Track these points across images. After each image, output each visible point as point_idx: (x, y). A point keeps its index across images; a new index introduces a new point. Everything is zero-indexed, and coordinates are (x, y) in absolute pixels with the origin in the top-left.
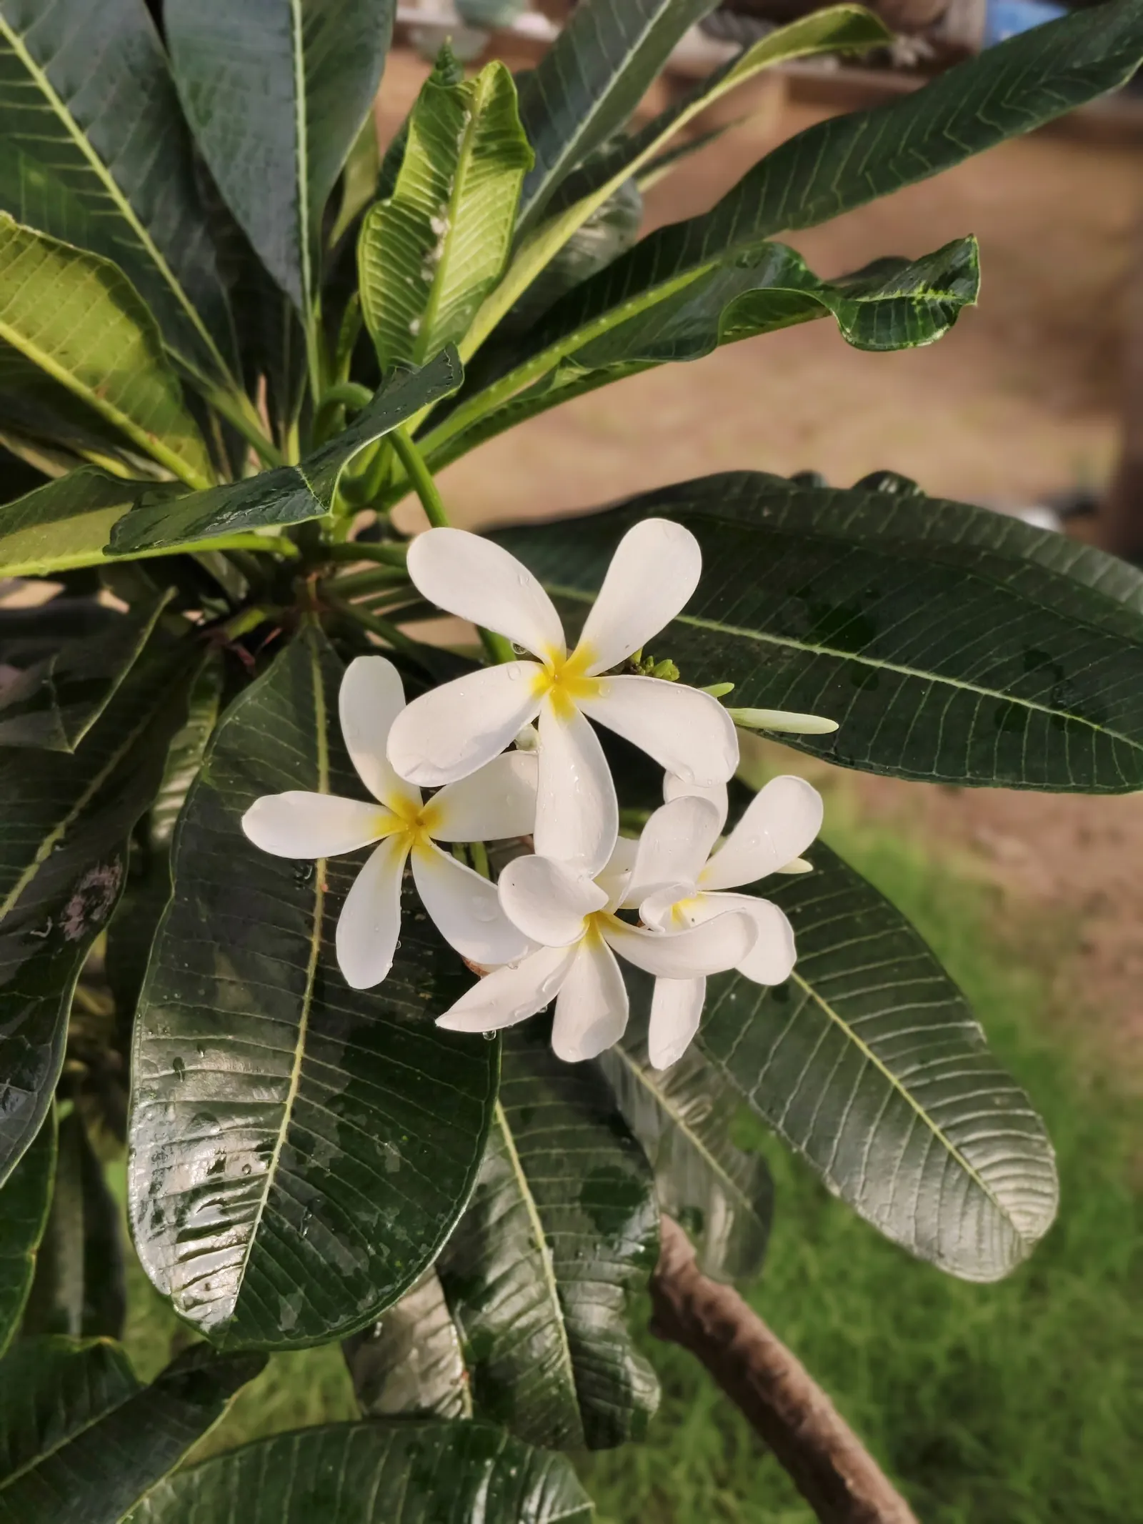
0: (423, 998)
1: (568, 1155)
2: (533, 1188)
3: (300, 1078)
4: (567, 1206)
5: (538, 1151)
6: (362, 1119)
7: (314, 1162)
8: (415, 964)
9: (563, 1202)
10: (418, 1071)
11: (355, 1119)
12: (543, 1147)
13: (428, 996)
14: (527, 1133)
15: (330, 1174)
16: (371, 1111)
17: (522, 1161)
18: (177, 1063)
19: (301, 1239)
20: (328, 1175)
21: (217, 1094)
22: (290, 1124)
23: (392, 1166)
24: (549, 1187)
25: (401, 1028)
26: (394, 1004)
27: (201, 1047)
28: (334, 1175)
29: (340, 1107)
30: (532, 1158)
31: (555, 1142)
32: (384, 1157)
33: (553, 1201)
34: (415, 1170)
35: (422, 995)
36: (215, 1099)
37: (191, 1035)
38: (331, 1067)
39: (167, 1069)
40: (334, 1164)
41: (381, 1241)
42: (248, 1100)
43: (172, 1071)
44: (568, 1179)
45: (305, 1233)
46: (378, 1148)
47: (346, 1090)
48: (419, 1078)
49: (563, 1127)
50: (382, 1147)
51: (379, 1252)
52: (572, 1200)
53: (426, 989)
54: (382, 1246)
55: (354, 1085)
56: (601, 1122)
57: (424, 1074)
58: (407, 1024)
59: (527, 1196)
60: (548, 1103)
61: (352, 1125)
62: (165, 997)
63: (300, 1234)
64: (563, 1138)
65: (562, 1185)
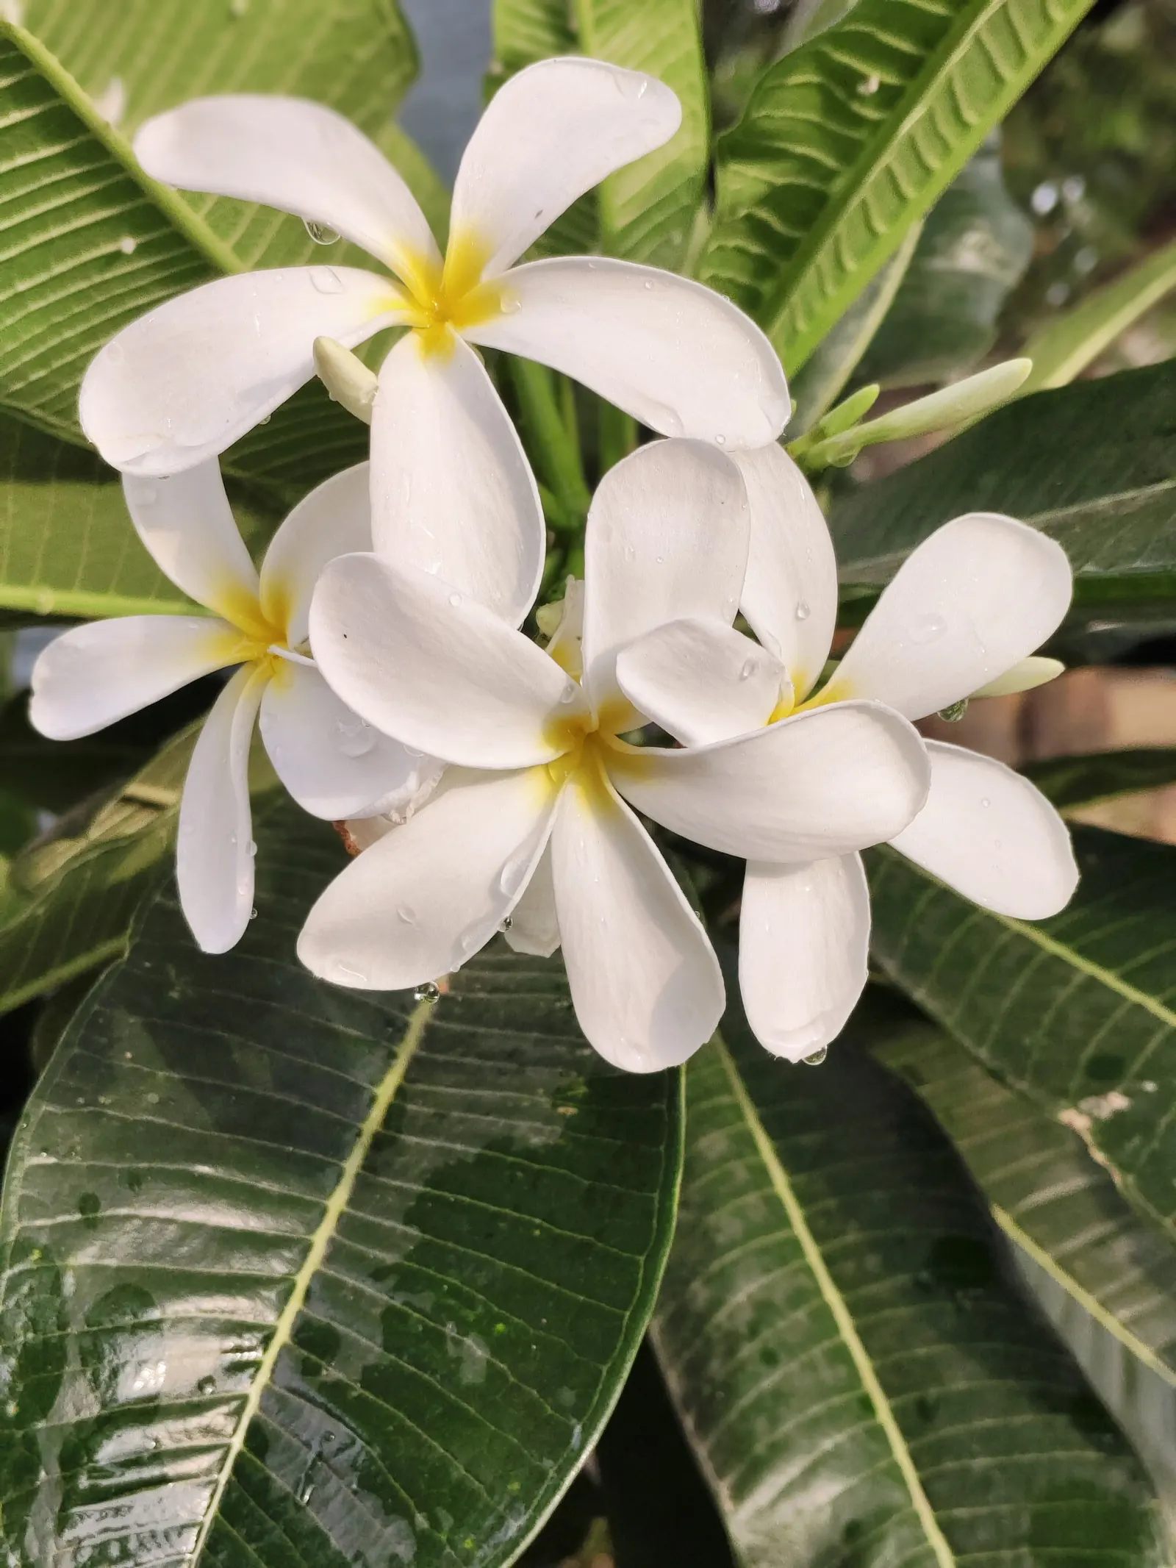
0: (564, 1115)
1: (1002, 1468)
2: (947, 1528)
3: (332, 1241)
4: (1007, 1554)
5: (949, 1465)
6: (426, 1300)
7: (331, 1373)
8: (560, 1070)
9: (998, 1547)
10: (538, 1221)
11: (415, 1300)
12: (958, 1457)
13: (570, 1111)
14: (930, 1437)
15: (362, 1391)
16: (446, 1287)
17: (925, 1485)
18: (88, 1204)
19: (299, 1508)
20: (354, 1394)
21: (157, 1256)
22: (300, 1313)
23: (471, 1375)
24: (972, 1524)
25: (519, 1160)
26: (513, 1128)
27: (134, 1180)
28: (367, 1394)
29: (391, 1281)
30: (941, 1476)
31: (975, 1447)
32: (459, 1361)
33: (981, 1548)
34: (512, 1379)
35: (561, 1110)
36: (157, 1265)
37: (120, 1158)
38: (388, 1223)
39: (68, 1212)
40: (371, 1377)
41: (438, 1505)
42: (220, 1269)
43: (78, 1216)
44: (1005, 1508)
45: (307, 1497)
46: (450, 1348)
47: (409, 1257)
48: (537, 1232)
49: (988, 1422)
50: (458, 1343)
51: (435, 1523)
52: (1015, 1543)
53: (568, 1101)
54: (442, 1513)
55: (422, 1252)
56: (1054, 1408)
57: (545, 1225)
58: (531, 1154)
59: (937, 1541)
60: (960, 1385)
61: (410, 1311)
62: (81, 1100)
63: (298, 1498)
64: (989, 1441)
65: (995, 1519)
